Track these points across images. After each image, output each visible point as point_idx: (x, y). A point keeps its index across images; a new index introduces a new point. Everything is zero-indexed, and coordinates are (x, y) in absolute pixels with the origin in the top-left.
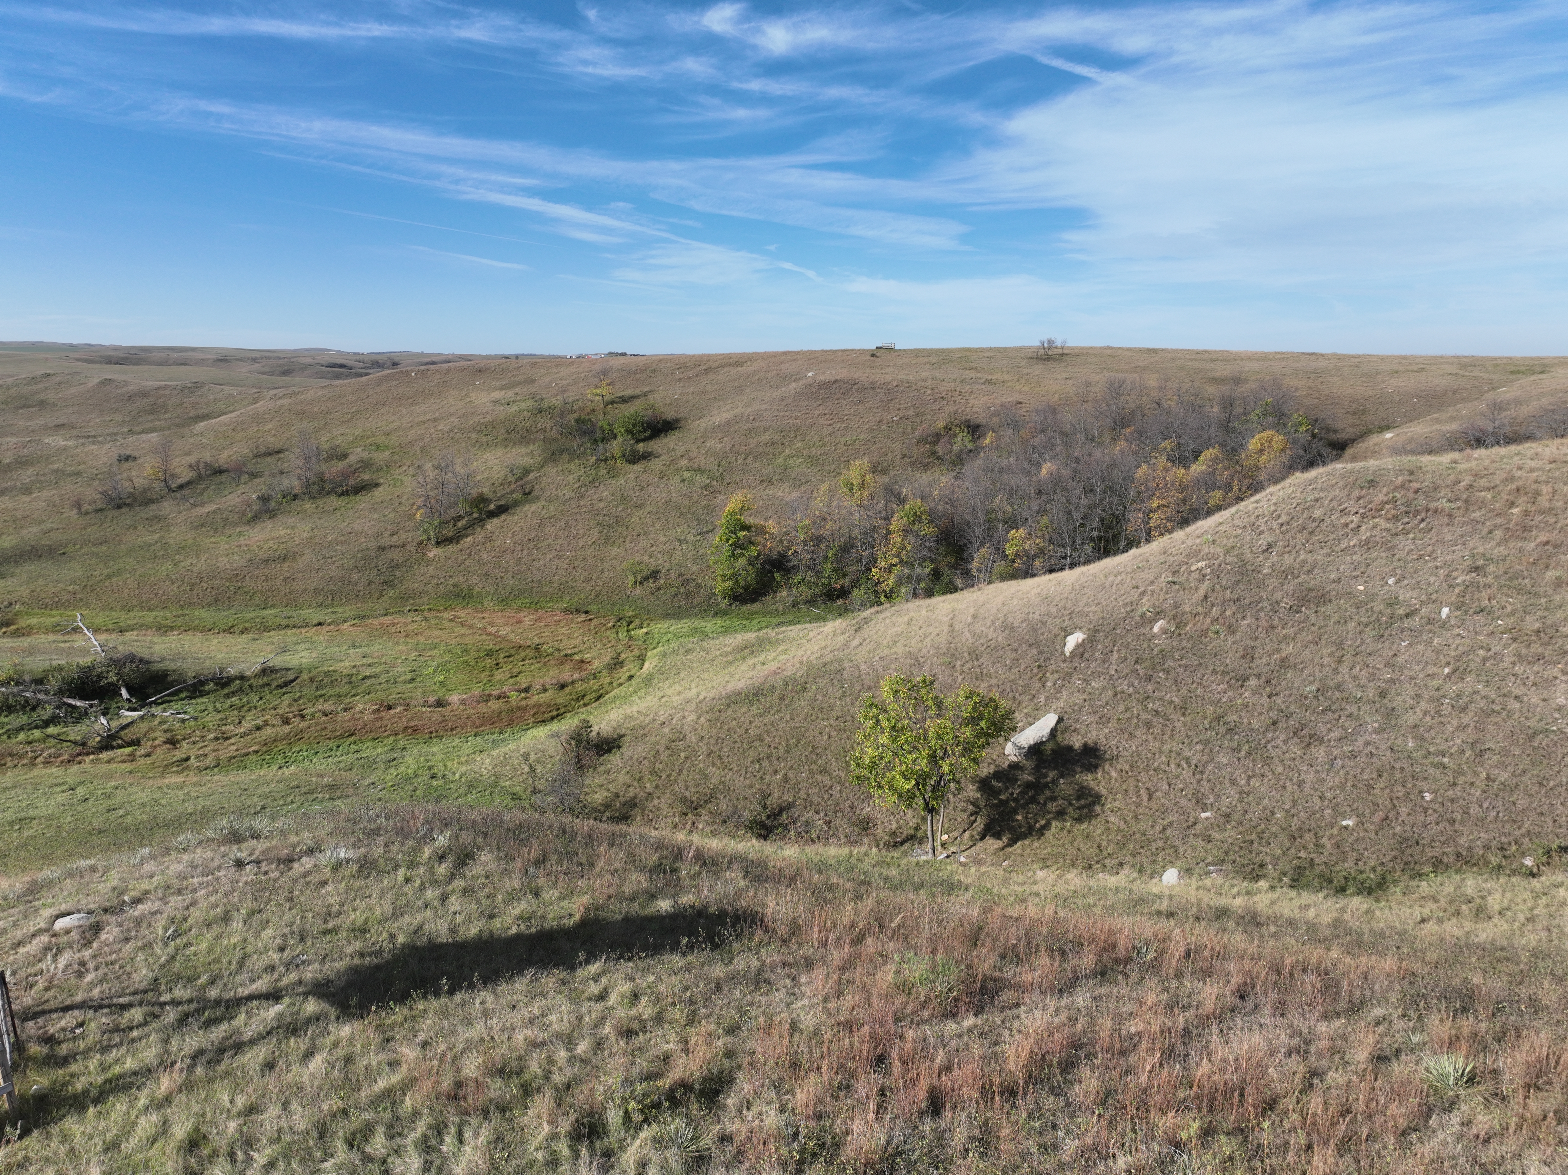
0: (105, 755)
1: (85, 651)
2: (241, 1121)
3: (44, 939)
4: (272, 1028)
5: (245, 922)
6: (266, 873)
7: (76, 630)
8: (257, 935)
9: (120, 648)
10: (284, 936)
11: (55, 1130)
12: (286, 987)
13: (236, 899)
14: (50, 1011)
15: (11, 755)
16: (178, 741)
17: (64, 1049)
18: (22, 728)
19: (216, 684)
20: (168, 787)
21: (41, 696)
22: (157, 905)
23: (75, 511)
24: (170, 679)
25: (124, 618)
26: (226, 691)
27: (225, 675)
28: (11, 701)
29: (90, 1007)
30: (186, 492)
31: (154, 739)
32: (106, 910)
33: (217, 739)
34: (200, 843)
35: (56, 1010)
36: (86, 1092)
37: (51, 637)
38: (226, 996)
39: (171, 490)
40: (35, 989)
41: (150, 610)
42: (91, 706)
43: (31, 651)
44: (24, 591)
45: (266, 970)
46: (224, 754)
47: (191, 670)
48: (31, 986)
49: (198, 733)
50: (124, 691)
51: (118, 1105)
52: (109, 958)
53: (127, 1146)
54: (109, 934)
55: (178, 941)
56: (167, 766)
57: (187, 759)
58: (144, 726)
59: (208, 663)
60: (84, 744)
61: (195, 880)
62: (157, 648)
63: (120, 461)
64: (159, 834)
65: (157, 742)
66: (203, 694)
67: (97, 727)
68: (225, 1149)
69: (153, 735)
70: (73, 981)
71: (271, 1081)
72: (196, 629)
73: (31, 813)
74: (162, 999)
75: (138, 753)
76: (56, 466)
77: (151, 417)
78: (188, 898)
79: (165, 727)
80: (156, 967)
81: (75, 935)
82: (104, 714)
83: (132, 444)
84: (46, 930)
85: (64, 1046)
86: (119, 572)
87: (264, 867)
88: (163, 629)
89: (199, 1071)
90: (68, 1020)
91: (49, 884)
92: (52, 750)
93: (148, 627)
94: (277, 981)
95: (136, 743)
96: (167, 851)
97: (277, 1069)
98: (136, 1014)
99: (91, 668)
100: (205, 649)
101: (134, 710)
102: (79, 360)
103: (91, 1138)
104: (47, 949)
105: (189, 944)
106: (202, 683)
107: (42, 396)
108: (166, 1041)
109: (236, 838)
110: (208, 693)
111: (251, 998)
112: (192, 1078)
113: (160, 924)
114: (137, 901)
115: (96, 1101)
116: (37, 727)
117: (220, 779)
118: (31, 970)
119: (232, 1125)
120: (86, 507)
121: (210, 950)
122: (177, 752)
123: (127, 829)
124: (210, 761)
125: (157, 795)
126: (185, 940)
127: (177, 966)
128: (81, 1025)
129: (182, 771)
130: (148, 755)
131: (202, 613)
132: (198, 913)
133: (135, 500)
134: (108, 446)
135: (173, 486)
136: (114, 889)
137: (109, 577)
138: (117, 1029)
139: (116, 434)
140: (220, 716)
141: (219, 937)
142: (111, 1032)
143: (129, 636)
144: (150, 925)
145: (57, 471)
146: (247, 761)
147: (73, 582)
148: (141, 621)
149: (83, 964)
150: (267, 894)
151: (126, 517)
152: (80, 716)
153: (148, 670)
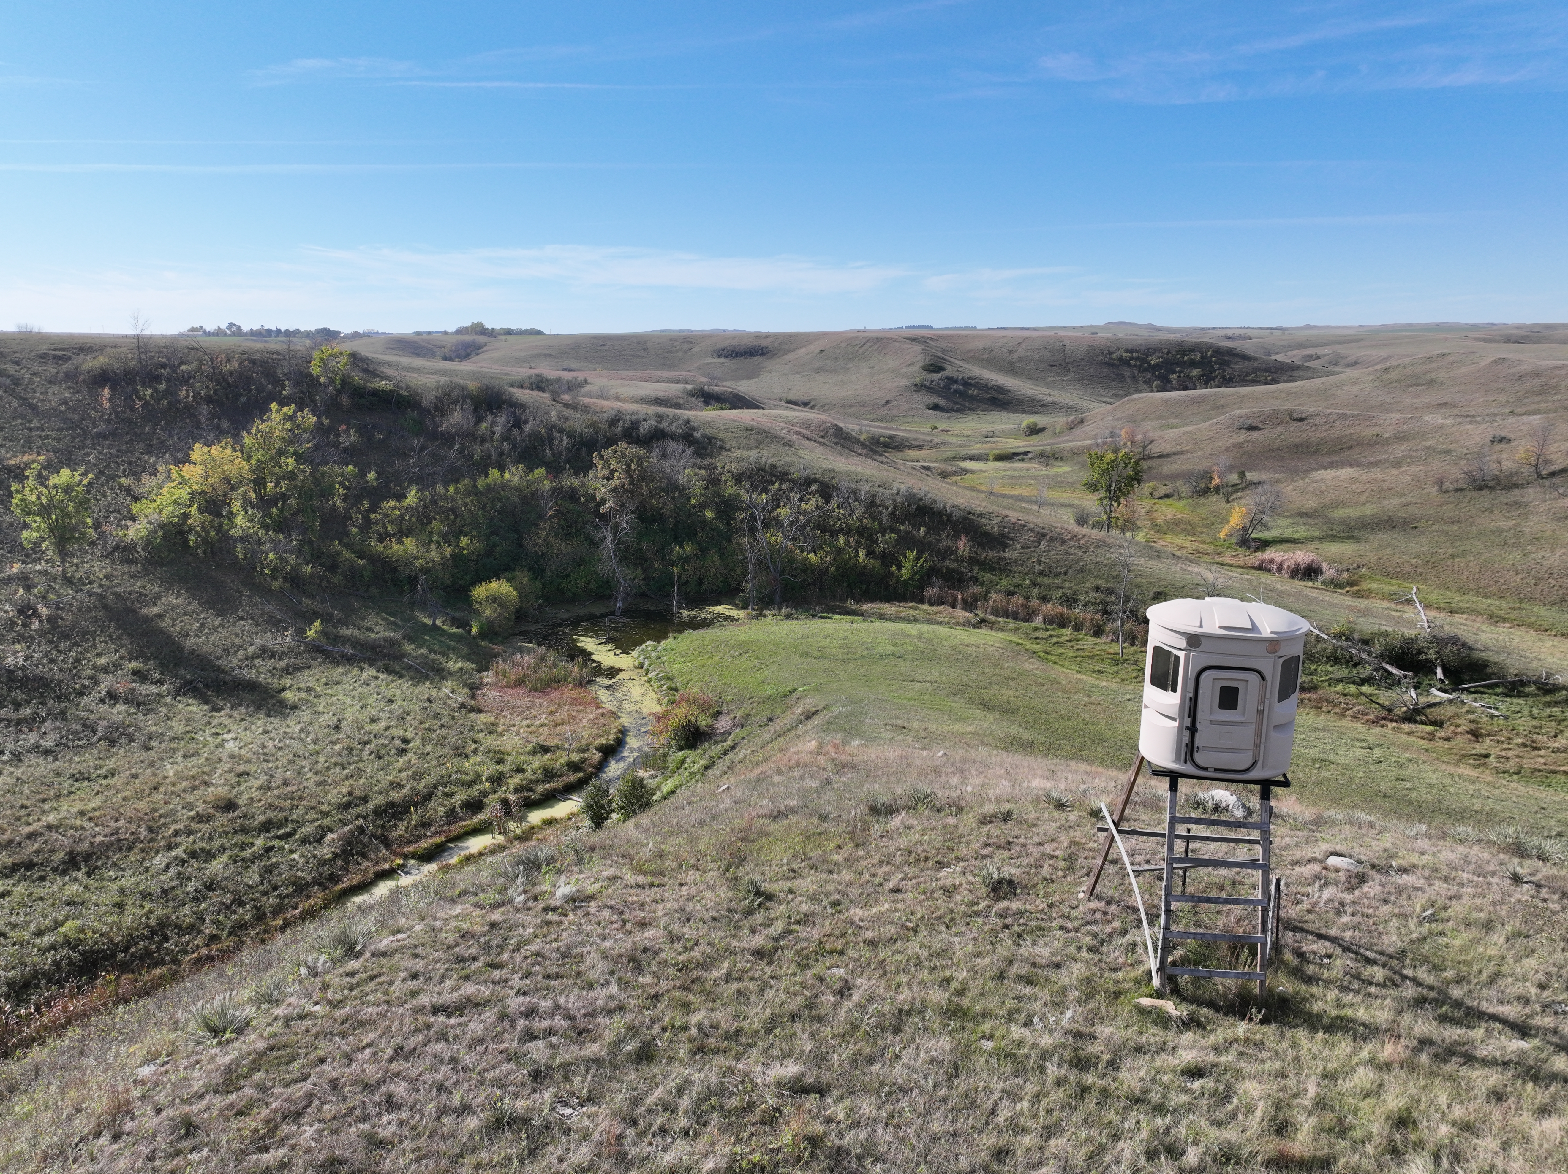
0: (1407, 727)
1: (1412, 624)
2: (1455, 1131)
3: (1317, 868)
4: (1511, 1061)
5: (1508, 939)
6: (1545, 900)
7: (1409, 602)
8: (1518, 960)
9: (1446, 628)
10: (1548, 974)
11: (1288, 1033)
12: (1538, 1028)
13: (1504, 913)
14: (1307, 932)
15: (1328, 701)
16: (1481, 735)
17: (1311, 969)
18: (1341, 680)
19: (1539, 689)
20: (1460, 776)
21: (1364, 656)
22: (1421, 883)
23: (1436, 488)
24: (1489, 670)
25: (1457, 599)
26: (1548, 698)
27: (1551, 681)
28: (1339, 653)
29: (1340, 945)
30: (1556, 480)
31: (1458, 726)
32: (1373, 866)
33: (1524, 745)
34: (1479, 841)
35: (1312, 933)
36: (1319, 1016)
37: (1386, 604)
38: (1469, 1002)
39: (1540, 476)
40: (1300, 906)
41: (1486, 596)
42: (1405, 677)
43: (1366, 613)
44: (1372, 557)
45: (1519, 998)
46: (1527, 764)
47: (1514, 666)
48: (1298, 903)
49: (1505, 733)
50: (1439, 671)
51: (1343, 1044)
52: (1366, 910)
53: (1345, 1085)
54: (1371, 888)
55: (1434, 925)
56: (1464, 756)
57: (1487, 756)
58: (1450, 710)
59: (1534, 664)
60: (1390, 710)
61: (1465, 875)
62: (1483, 637)
63: (1493, 442)
64: (1439, 820)
65: (1459, 730)
66: (1520, 695)
67: (1406, 697)
68: (1430, 1146)
69: (1458, 721)
70: (1331, 915)
71: (1496, 1114)
72: (1530, 626)
73: (1331, 757)
74: (1405, 972)
75: (1438, 735)
76: (1428, 444)
77: (1539, 398)
78: (1454, 890)
79: (1472, 717)
80: (1407, 939)
81: (1342, 877)
82: (1415, 688)
83: (1509, 426)
84: (1321, 862)
85: (1311, 967)
86: (1464, 554)
87: (1544, 892)
88: (1495, 619)
89: (1424, 1058)
90: (1321, 947)
91: (1333, 823)
92: (1361, 708)
93: (1479, 614)
94: (1528, 1016)
95: (1439, 724)
96: (1444, 836)
97: (1505, 1105)
98: (1378, 973)
99: (1414, 641)
100: (1535, 649)
101: (1445, 691)
102: (1476, 339)
103: (1314, 1058)
104: (1317, 877)
105: (1442, 934)
106: (1523, 684)
107: (1433, 375)
108: (1400, 1012)
109: (1520, 851)
110: (1527, 695)
111: (1494, 1018)
112: (1416, 1061)
113: (1420, 901)
114: (1403, 870)
115: (1328, 1029)
116: (1354, 683)
117: (1517, 788)
118: (1301, 889)
119: (1444, 1130)
120: (1447, 485)
121: (1463, 950)
122: (1477, 746)
123: (1410, 803)
124: (1511, 765)
125: (1447, 781)
126: (1440, 928)
127: (1426, 948)
128: (1329, 956)
129: (1479, 766)
130: (1448, 739)
131: (1543, 611)
132: (1459, 908)
133: (1499, 483)
134: (1484, 426)
135: (1544, 472)
136: (1385, 850)
137: (1453, 556)
138: (1357, 977)
139: (1495, 415)
140: (1534, 723)
141: (1476, 941)
142: (1353, 977)
143: (1458, 618)
144: (1409, 898)
145: (1428, 448)
146: (1553, 779)
147: (1418, 556)
148: (1474, 606)
149: (1342, 904)
150: (1541, 922)
151: (1485, 499)
152: (1392, 683)
153: (1468, 656)
